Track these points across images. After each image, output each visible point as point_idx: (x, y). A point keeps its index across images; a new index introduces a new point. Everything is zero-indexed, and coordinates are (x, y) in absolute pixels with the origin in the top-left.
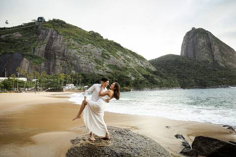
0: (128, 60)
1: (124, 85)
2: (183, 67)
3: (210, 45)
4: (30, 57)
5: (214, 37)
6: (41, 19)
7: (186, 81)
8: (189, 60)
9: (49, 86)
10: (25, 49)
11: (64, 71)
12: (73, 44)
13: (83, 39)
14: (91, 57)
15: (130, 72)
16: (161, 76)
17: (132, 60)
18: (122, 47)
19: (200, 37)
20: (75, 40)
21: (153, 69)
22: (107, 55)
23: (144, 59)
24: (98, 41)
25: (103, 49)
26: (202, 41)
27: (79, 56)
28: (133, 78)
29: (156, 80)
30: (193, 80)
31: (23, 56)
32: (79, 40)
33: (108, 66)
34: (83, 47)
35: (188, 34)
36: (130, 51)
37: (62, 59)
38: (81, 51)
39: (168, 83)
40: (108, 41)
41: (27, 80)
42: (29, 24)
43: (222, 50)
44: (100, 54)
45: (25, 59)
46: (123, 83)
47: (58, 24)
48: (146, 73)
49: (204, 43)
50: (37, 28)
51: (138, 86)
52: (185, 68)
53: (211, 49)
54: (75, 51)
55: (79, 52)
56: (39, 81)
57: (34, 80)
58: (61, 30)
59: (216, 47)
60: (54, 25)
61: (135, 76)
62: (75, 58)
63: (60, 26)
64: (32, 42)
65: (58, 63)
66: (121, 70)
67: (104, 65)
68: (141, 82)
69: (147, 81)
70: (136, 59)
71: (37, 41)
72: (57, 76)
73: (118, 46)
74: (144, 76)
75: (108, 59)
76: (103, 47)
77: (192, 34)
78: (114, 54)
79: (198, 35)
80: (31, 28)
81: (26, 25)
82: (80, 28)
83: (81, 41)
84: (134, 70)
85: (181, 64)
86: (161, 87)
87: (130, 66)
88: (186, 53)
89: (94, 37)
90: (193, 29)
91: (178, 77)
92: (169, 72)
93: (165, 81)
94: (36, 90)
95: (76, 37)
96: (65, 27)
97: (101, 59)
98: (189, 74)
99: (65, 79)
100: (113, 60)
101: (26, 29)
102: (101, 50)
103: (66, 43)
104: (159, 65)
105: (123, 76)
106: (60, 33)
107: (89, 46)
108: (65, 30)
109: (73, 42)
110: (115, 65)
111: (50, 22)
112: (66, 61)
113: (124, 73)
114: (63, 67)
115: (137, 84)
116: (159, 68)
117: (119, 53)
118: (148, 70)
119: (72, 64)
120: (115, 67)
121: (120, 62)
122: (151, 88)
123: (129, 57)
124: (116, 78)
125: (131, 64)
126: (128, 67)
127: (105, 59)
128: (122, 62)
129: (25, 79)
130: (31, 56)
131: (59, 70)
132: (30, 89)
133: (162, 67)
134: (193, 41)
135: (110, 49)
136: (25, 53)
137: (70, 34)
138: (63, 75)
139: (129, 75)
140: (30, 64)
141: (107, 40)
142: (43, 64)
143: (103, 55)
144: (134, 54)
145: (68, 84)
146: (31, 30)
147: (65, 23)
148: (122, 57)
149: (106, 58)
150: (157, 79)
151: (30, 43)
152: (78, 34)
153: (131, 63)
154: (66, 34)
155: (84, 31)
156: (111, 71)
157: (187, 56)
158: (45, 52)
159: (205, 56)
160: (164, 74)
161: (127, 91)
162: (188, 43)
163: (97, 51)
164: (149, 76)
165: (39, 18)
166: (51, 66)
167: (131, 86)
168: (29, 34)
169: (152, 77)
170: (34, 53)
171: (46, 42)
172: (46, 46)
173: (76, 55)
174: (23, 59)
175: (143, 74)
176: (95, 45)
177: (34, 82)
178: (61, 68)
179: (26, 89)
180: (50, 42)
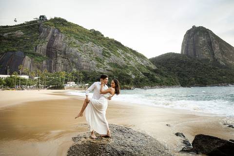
0: (129, 58)
1: (125, 83)
2: (183, 65)
3: (210, 43)
4: (32, 55)
5: (214, 35)
7: (186, 79)
8: (189, 59)
9: (50, 84)
10: (27, 47)
11: (65, 69)
12: (74, 43)
13: (84, 37)
14: (92, 55)
15: (131, 70)
16: (161, 74)
17: (133, 58)
18: (123, 46)
19: (200, 35)
20: (76, 38)
21: (153, 67)
22: (108, 53)
23: (144, 57)
24: (99, 39)
25: (104, 47)
26: (202, 39)
27: (80, 54)
28: (133, 77)
29: (156, 79)
30: (194, 79)
31: (25, 54)
32: (80, 38)
33: (110, 64)
34: (84, 45)
35: (189, 32)
36: (131, 50)
37: (63, 57)
38: (82, 49)
39: (168, 82)
40: (109, 39)
41: (29, 78)
42: (31, 22)
43: (222, 48)
44: (101, 52)
45: (27, 57)
46: (123, 81)
47: (59, 22)
48: (147, 71)
49: (204, 41)
50: (39, 26)
51: (139, 84)
52: (185, 66)
53: (212, 47)
54: (76, 49)
55: (80, 50)
56: (41, 79)
57: (36, 78)
58: (62, 29)
59: (216, 45)
60: (55, 24)
61: (135, 75)
62: (76, 56)
63: (62, 25)
64: (34, 40)
65: (59, 61)
66: (121, 68)
67: (105, 63)
68: (141, 80)
69: (147, 80)
70: (137, 58)
71: (39, 40)
72: (58, 75)
73: (118, 45)
74: (144, 74)
75: (109, 57)
76: (104, 45)
77: (193, 33)
78: (115, 53)
79: (198, 34)
80: (33, 26)
81: (28, 23)
82: (81, 27)
83: (82, 39)
84: (134, 68)
85: (182, 62)
86: (161, 85)
87: (130, 64)
88: (187, 51)
89: (95, 36)
90: (194, 27)
91: (178, 75)
92: (170, 71)
93: (165, 79)
94: (38, 87)
95: (77, 35)
96: (66, 25)
97: (101, 57)
98: (189, 72)
99: (66, 77)
100: (113, 58)
101: (28, 27)
102: (102, 48)
103: (67, 41)
104: (159, 63)
105: (123, 75)
106: (62, 31)
107: (90, 44)
108: (67, 28)
109: (74, 40)
110: (116, 64)
111: (52, 20)
112: (68, 59)
113: (124, 71)
114: (64, 65)
115: (137, 82)
116: (160, 66)
117: (120, 51)
118: (148, 68)
119: (73, 62)
120: (116, 65)
121: (121, 60)
122: (152, 86)
123: (129, 55)
125: (131, 63)
126: (128, 66)
127: (105, 57)
128: (123, 60)
129: (26, 77)
130: (34, 54)
131: (60, 68)
132: (31, 87)
133: (163, 66)
134: (194, 39)
135: (110, 47)
136: (27, 51)
137: (71, 32)
138: (64, 74)
139: (130, 74)
140: (32, 63)
141: (107, 39)
142: (44, 62)
143: (104, 53)
144: (134, 52)
145: (69, 81)
146: (33, 29)
147: (66, 21)
148: (123, 56)
149: (107, 56)
150: (157, 77)
151: (32, 42)
152: (79, 32)
153: (132, 61)
154: (67, 32)
155: (85, 30)
156: (112, 69)
157: (187, 55)
158: (47, 50)
159: (206, 55)
160: (164, 72)
161: (128, 89)
162: (188, 42)
163: (98, 49)
164: (149, 74)
165: (41, 17)
166: (52, 64)
167: (131, 84)
168: (31, 32)
169: (152, 75)
170: (35, 51)
171: (48, 40)
172: (48, 44)
173: (77, 53)
174: (24, 57)
175: (144, 72)
176: (95, 44)
177: (36, 80)
178: (63, 66)
179: (28, 87)
180: (52, 41)
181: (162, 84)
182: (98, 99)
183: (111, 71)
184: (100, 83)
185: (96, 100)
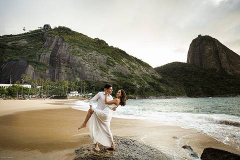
0: (133, 67)
1: (129, 93)
2: (189, 75)
3: (217, 52)
4: (35, 64)
5: (221, 44)
6: (47, 27)
7: (193, 89)
8: (196, 68)
9: (53, 93)
10: (30, 56)
11: (68, 78)
12: (78, 52)
13: (88, 46)
15: (136, 79)
16: (167, 84)
17: (137, 67)
18: (127, 55)
19: (207, 44)
20: (80, 47)
21: (159, 76)
22: (112, 62)
23: (149, 66)
24: (104, 48)
25: (108, 56)
26: (209, 48)
27: (83, 63)
28: (138, 86)
29: (162, 89)
30: (200, 89)
31: (29, 63)
32: (85, 47)
33: (114, 73)
34: (88, 54)
35: (194, 41)
36: (136, 59)
37: (66, 66)
38: (86, 58)
39: (174, 91)
40: (114, 48)
41: (32, 87)
42: (35, 31)
43: (230, 58)
44: (105, 61)
45: (30, 66)
46: (128, 91)
47: (63, 31)
48: (152, 81)
49: (211, 50)
50: (43, 35)
51: (143, 94)
52: (191, 76)
53: (218, 56)
54: (80, 58)
55: (84, 59)
56: (43, 88)
57: (39, 87)
58: (66, 38)
59: (223, 55)
60: (59, 33)
61: (140, 84)
62: (80, 65)
63: (66, 34)
65: (63, 70)
66: (126, 77)
67: (109, 72)
68: (146, 90)
69: (153, 89)
70: (141, 67)
71: (42, 48)
72: (61, 84)
73: (123, 53)
74: (150, 83)
75: (113, 66)
76: (108, 54)
77: (198, 42)
78: (119, 61)
79: (204, 43)
80: (37, 35)
81: (32, 32)
82: (85, 35)
83: (86, 48)
84: (139, 77)
85: (188, 72)
86: (166, 95)
87: (135, 74)
88: (193, 60)
89: (100, 45)
90: (200, 36)
91: (184, 85)
92: (175, 80)
93: (171, 89)
94: (40, 97)
95: (81, 44)
96: (70, 34)
97: (105, 66)
98: (196, 82)
99: (69, 86)
100: (118, 67)
101: (32, 36)
102: (106, 57)
103: (71, 50)
104: (165, 73)
105: (128, 84)
106: (66, 40)
107: (94, 53)
108: (71, 37)
109: (78, 49)
110: (120, 73)
111: (56, 29)
112: (71, 68)
113: (129, 81)
114: (68, 74)
115: (142, 91)
116: (165, 75)
117: (124, 60)
118: (153, 77)
119: (76, 71)
120: (120, 75)
121: (125, 69)
122: (157, 97)
123: (134, 64)
124: (121, 85)
125: (136, 72)
126: (133, 75)
127: (110, 67)
128: (127, 69)
129: (29, 86)
130: (37, 63)
131: (63, 77)
132: (34, 96)
133: (168, 75)
134: (199, 48)
135: (115, 56)
136: (30, 60)
137: (75, 41)
138: (67, 82)
139: (135, 83)
140: (35, 71)
141: (112, 48)
142: (47, 71)
143: (108, 63)
144: (140, 62)
145: (72, 91)
146: (37, 37)
147: (70, 30)
148: (127, 65)
149: (111, 65)
150: (163, 87)
151: (36, 50)
152: (84, 41)
153: (136, 70)
154: (71, 41)
155: (89, 39)
156: (116, 78)
157: (193, 64)
158: (50, 59)
159: (212, 64)
160: (170, 82)
161: (132, 98)
162: (194, 51)
163: (102, 58)
164: (154, 83)
165: (45, 26)
166: (56, 73)
167: (136, 94)
168: (35, 41)
169: (158, 85)
170: (39, 60)
171: (51, 49)
172: (51, 53)
173: (81, 62)
174: (28, 66)
175: (149, 81)
176: (100, 53)
177: (38, 89)
178: (66, 75)
179: (31, 96)
180: (55, 49)
181: (168, 94)
182: (103, 110)
183: (115, 80)
184: (104, 93)
185: (101, 111)
